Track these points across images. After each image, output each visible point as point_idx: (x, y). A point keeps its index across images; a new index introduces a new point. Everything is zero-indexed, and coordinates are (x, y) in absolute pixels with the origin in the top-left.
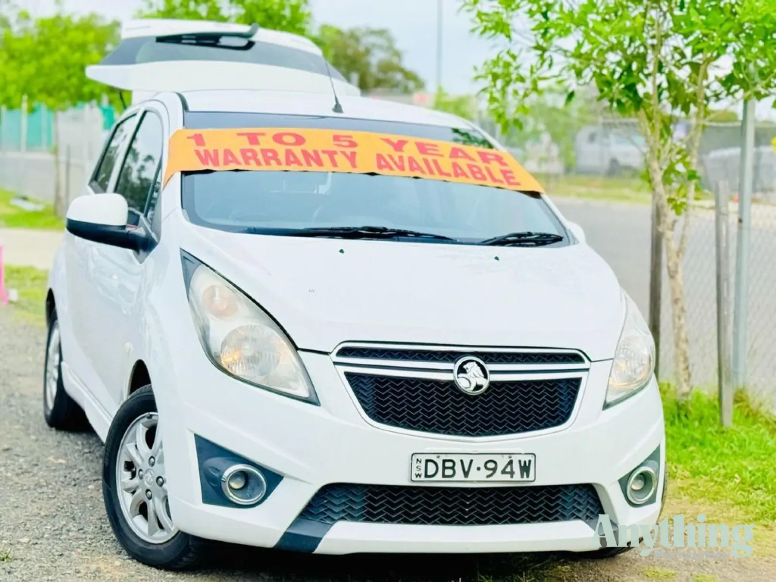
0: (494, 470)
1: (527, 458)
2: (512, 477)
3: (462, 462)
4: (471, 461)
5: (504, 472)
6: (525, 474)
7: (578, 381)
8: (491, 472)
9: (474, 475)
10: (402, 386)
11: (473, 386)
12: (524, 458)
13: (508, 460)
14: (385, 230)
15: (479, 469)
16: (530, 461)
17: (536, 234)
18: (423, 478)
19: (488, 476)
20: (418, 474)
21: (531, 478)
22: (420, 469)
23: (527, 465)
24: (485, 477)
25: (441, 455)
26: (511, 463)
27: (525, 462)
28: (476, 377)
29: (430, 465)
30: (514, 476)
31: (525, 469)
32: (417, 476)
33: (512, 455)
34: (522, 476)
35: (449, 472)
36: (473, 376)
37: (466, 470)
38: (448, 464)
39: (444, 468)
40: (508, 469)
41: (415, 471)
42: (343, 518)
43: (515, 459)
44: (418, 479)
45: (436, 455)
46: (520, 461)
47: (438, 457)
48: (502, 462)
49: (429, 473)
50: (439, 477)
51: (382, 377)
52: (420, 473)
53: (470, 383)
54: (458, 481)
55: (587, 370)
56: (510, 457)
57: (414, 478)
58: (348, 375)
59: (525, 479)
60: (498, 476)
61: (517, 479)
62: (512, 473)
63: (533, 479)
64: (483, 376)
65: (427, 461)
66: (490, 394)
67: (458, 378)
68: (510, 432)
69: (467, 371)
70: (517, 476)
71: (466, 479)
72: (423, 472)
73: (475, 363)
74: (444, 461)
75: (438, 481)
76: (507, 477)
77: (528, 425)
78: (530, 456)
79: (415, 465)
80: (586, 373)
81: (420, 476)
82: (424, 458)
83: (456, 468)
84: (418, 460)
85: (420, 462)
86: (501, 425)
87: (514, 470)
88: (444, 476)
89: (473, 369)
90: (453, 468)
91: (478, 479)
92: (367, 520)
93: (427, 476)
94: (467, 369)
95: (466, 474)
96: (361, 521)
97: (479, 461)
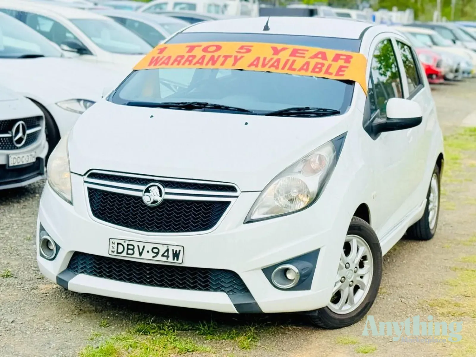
0: (157, 253)
1: (178, 249)
2: (167, 259)
3: (138, 246)
4: (144, 247)
5: (163, 255)
6: (176, 258)
7: (228, 203)
8: (155, 255)
9: (145, 255)
10: (115, 197)
11: (152, 200)
12: (175, 248)
13: (166, 248)
14: (207, 104)
15: (148, 252)
16: (180, 251)
17: (313, 109)
18: (115, 253)
19: (153, 257)
20: (113, 251)
21: (180, 260)
22: (114, 248)
23: (178, 252)
24: (152, 257)
25: (126, 241)
26: (168, 250)
27: (176, 251)
28: (154, 195)
29: (120, 246)
30: (169, 258)
31: (176, 255)
32: (112, 252)
33: (169, 246)
34: (174, 259)
35: (130, 252)
36: (153, 195)
37: (141, 251)
38: (130, 247)
39: (128, 249)
40: (166, 254)
41: (111, 249)
42: (82, 272)
43: (171, 248)
44: (113, 254)
45: (123, 241)
46: (173, 250)
47: (125, 242)
48: (163, 249)
49: (119, 251)
50: (124, 254)
51: (106, 192)
52: (114, 250)
53: (150, 199)
54: (136, 257)
55: (237, 197)
56: (167, 247)
57: (111, 253)
58: (89, 189)
59: (175, 261)
60: (159, 257)
61: (170, 261)
62: (168, 257)
63: (181, 262)
64: (159, 195)
65: (118, 244)
66: (164, 207)
67: (144, 195)
68: (172, 231)
69: (150, 191)
70: (171, 259)
71: (140, 257)
72: (115, 250)
73: (156, 187)
74: (128, 245)
75: (124, 256)
76: (165, 259)
77: (185, 228)
78: (181, 247)
79: (111, 245)
80: (235, 199)
81: (114, 252)
82: (116, 242)
83: (135, 250)
84: (113, 242)
85: (114, 244)
86: (167, 226)
87: (169, 255)
88: (127, 254)
89: (154, 190)
90: (133, 249)
91: (147, 258)
92: (95, 275)
93: (117, 253)
94: (151, 190)
95: (141, 254)
96: (92, 275)
97: (149, 247)
